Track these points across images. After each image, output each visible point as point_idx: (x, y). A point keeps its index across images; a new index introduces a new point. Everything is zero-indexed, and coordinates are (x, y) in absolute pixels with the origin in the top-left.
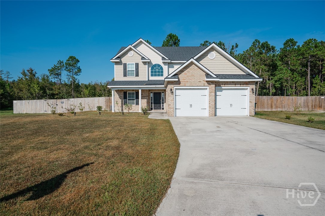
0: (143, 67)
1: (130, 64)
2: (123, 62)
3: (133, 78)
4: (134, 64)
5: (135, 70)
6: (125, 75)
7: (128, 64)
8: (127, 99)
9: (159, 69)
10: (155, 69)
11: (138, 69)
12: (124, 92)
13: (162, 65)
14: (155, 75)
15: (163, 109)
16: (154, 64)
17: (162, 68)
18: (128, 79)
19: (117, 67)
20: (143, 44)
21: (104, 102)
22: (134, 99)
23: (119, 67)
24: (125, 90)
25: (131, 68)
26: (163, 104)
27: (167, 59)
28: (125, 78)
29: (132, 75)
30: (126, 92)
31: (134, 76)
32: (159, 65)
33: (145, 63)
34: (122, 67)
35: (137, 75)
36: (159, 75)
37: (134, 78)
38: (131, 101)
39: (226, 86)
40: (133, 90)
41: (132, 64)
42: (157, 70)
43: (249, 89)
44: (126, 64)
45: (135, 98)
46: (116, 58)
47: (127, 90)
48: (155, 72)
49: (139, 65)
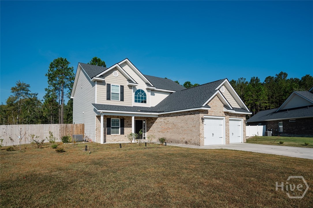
0: (128, 91)
1: (115, 86)
2: (107, 82)
3: (117, 102)
4: (119, 86)
5: (120, 93)
6: (108, 98)
7: (112, 85)
8: (110, 127)
9: (142, 96)
10: (139, 95)
11: (123, 92)
12: (107, 118)
13: (146, 91)
14: (139, 102)
15: (144, 138)
16: (138, 89)
17: (145, 95)
18: (112, 102)
19: (99, 87)
20: (127, 65)
21: (59, 131)
22: (118, 128)
23: (102, 87)
24: (108, 115)
25: (115, 90)
26: (144, 133)
27: (152, 85)
28: (108, 101)
29: (117, 98)
30: (110, 119)
31: (119, 100)
32: (143, 91)
33: (130, 87)
34: (105, 87)
35: (122, 99)
36: (142, 102)
37: (119, 102)
38: (115, 130)
39: (231, 117)
40: (118, 117)
41: (116, 86)
42: (141, 96)
43: (242, 120)
44: (110, 85)
45: (120, 126)
46: (100, 76)
47: (110, 116)
48: (139, 98)
49: (124, 88)
